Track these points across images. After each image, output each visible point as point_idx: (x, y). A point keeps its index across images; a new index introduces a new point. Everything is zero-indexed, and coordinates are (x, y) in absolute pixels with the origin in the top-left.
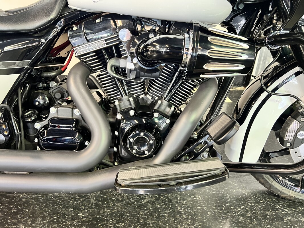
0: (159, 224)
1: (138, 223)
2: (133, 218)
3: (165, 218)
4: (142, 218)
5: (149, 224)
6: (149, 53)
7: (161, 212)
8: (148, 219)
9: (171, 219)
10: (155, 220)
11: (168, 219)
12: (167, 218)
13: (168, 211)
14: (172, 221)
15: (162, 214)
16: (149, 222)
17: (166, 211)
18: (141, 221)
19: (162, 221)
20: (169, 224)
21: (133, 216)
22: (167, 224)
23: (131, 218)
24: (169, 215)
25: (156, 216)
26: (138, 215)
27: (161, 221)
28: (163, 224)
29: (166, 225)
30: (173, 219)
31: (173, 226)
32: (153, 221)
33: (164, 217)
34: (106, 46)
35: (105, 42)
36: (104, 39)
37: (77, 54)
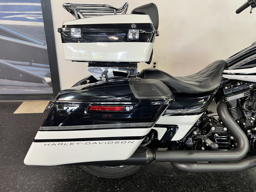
34: (244, 96)
35: (244, 95)
36: (243, 93)
37: (229, 100)
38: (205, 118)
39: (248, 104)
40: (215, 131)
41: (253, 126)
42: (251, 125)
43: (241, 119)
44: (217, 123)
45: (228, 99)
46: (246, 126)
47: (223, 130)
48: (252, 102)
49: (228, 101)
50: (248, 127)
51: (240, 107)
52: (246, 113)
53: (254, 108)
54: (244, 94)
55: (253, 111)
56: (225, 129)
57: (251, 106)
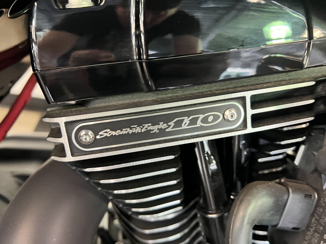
34: (250, 130)
35: (251, 112)
36: (248, 95)
37: (77, 152)
49: (70, 158)
54: (256, 103)
57: (294, 228)
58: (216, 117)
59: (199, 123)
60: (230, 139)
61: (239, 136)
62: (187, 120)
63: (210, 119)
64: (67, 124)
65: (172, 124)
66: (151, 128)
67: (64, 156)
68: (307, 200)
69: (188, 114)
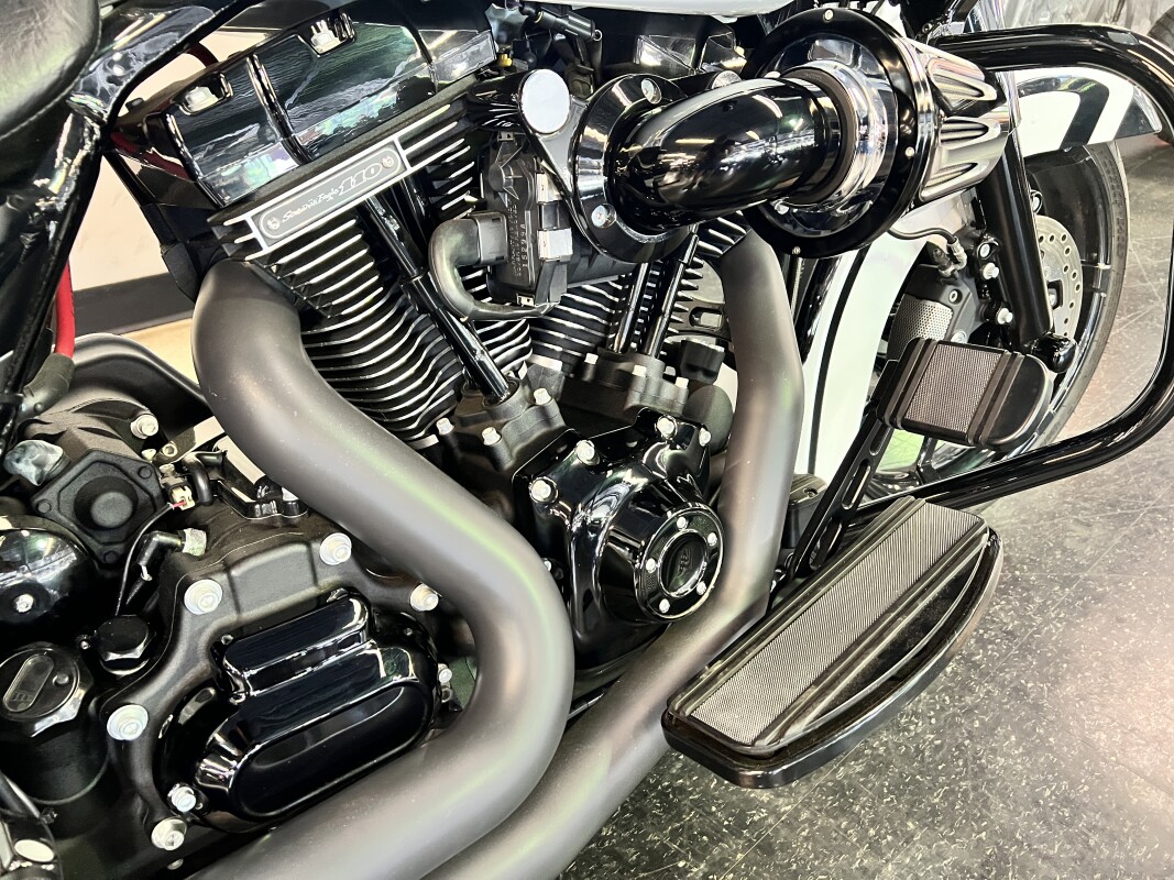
0: (691, 827)
1: (628, 871)
2: (600, 866)
3: (691, 793)
4: (625, 842)
5: (666, 848)
6: (669, 178)
7: (659, 782)
8: (646, 834)
9: (708, 786)
10: (670, 821)
11: (701, 791)
12: (694, 790)
13: (679, 765)
14: (715, 789)
15: (668, 787)
16: (655, 842)
17: (669, 769)
18: (634, 857)
19: (692, 810)
20: (720, 805)
21: (593, 859)
22: (714, 809)
23: (592, 872)
24: (691, 778)
25: (660, 808)
26: (603, 844)
27: (688, 810)
28: (701, 815)
29: (713, 814)
30: (712, 781)
31: (733, 802)
32: (665, 829)
33: (681, 790)
34: (411, 170)
35: (405, 153)
36: (395, 137)
37: (270, 242)
38: (111, 495)
39: (473, 241)
40: (238, 608)
41: (562, 429)
42: (544, 430)
43: (458, 397)
44: (247, 510)
45: (255, 234)
46: (510, 450)
47: (313, 562)
48: (496, 220)
49: (267, 250)
50: (524, 454)
51: (412, 289)
52: (483, 337)
53: (525, 271)
54: (406, 144)
55: (524, 301)
56: (336, 549)
57: (497, 259)
58: (377, 168)
59: (365, 179)
60: (397, 186)
61: (406, 179)
62: (353, 180)
63: (373, 171)
64: (253, 218)
65: (341, 187)
66: (326, 197)
67: (260, 249)
68: (496, 224)
69: (352, 173)
